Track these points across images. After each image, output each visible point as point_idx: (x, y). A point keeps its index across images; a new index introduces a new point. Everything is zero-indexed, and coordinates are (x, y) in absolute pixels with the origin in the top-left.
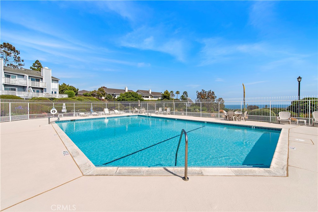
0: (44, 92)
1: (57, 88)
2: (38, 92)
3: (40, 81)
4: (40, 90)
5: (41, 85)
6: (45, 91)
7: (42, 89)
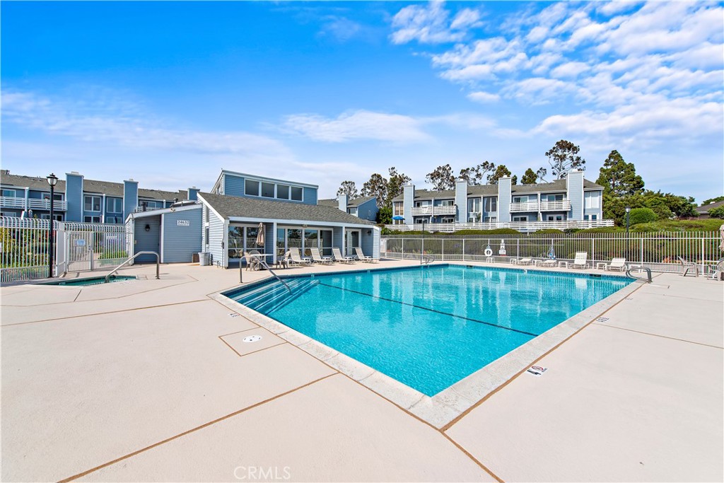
0: (568, 219)
1: (598, 207)
2: (559, 219)
3: (564, 199)
4: (562, 216)
5: (565, 206)
6: (571, 217)
7: (565, 213)
